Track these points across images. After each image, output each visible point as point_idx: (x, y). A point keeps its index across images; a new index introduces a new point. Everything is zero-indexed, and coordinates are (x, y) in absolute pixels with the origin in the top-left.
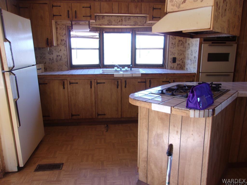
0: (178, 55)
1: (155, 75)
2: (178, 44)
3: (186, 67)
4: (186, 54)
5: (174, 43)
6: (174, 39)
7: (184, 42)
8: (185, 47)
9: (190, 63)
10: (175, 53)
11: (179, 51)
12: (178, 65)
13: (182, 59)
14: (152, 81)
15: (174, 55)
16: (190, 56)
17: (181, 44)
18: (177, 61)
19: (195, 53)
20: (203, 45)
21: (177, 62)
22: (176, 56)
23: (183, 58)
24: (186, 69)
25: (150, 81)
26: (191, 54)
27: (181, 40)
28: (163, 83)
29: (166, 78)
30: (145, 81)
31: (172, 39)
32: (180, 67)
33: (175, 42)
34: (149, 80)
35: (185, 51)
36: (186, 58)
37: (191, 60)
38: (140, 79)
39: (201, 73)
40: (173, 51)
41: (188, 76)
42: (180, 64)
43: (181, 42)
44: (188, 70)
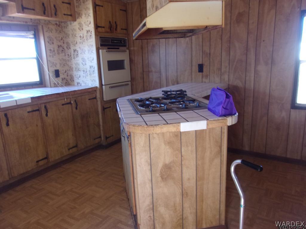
0: (60, 66)
1: (51, 97)
2: (58, 50)
3: (76, 81)
4: (72, 64)
5: (52, 49)
6: (52, 44)
7: (65, 48)
8: (68, 55)
9: (84, 75)
10: (56, 64)
11: (61, 61)
12: (63, 79)
13: (67, 72)
14: (48, 106)
15: (56, 67)
16: (81, 66)
17: (62, 51)
18: (60, 74)
19: (91, 62)
20: (100, 51)
21: (61, 76)
22: (58, 67)
23: (67, 70)
24: (76, 84)
25: (45, 107)
26: (83, 63)
27: (61, 46)
28: (63, 106)
29: (66, 99)
30: (38, 108)
31: (49, 44)
32: (66, 83)
33: (54, 49)
34: (43, 106)
35: (70, 60)
36: (74, 69)
37: (84, 71)
38: (30, 107)
39: (105, 85)
40: (54, 61)
41: (89, 92)
42: (65, 79)
43: (61, 49)
44: (82, 85)
